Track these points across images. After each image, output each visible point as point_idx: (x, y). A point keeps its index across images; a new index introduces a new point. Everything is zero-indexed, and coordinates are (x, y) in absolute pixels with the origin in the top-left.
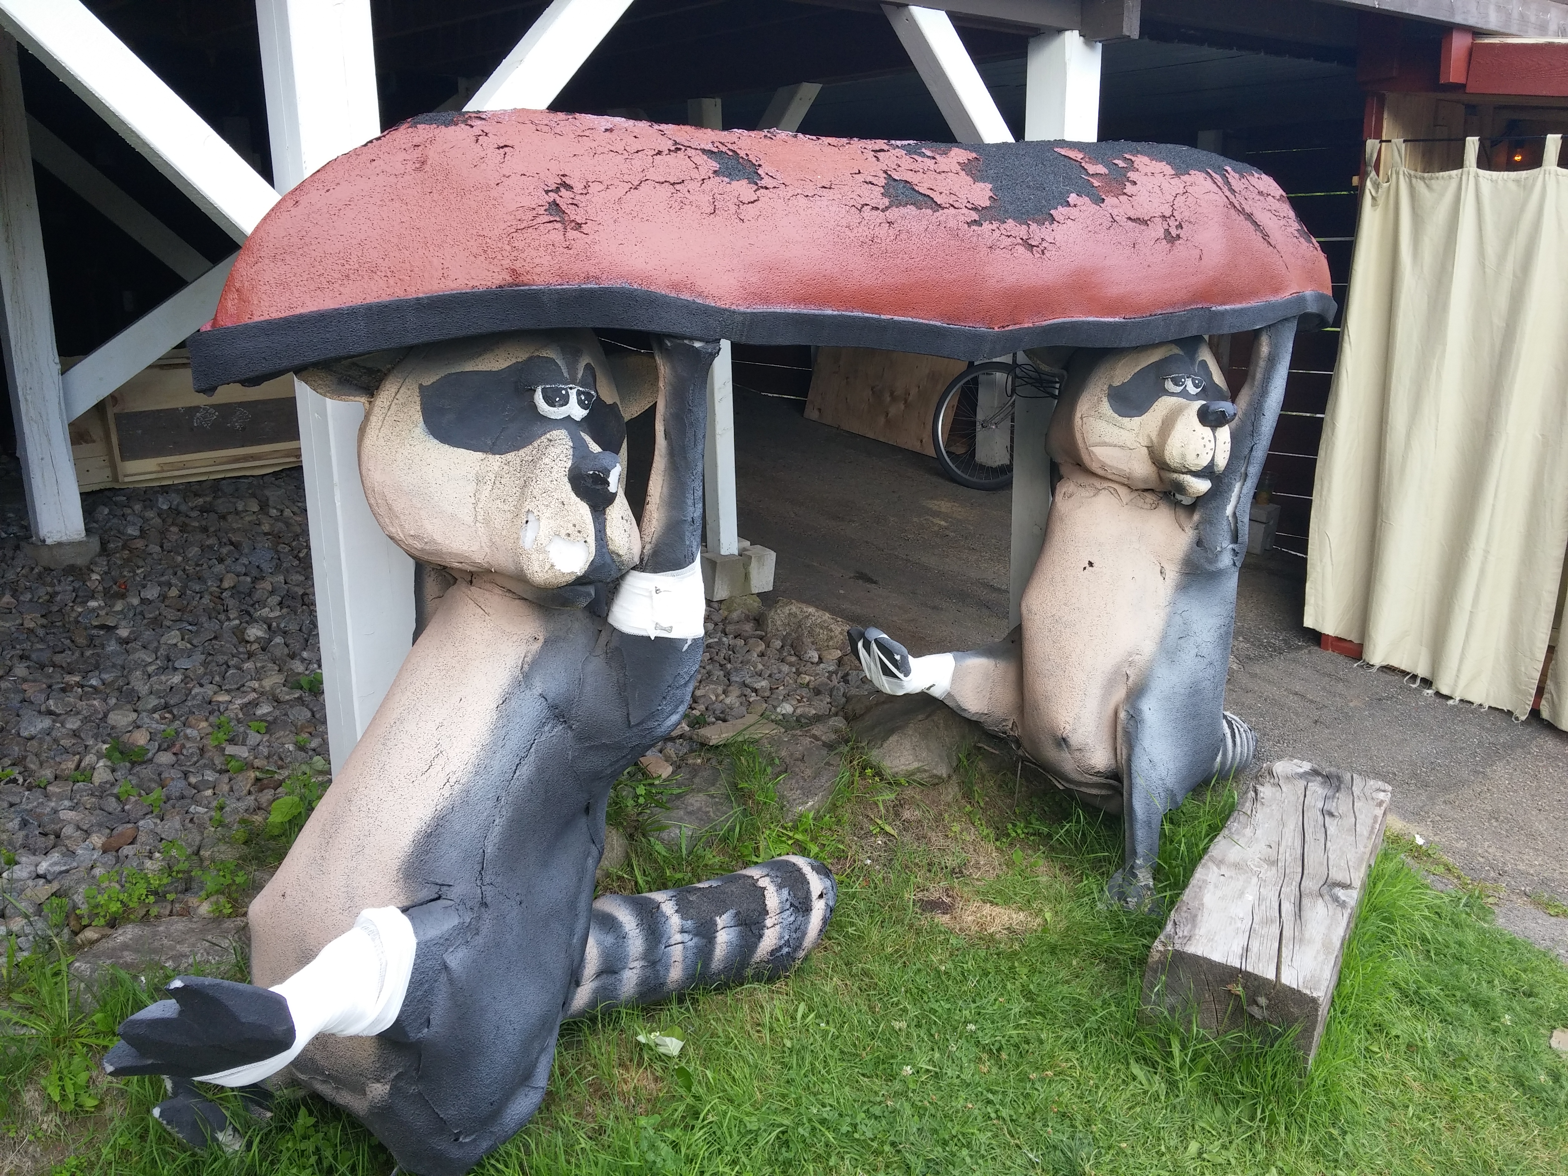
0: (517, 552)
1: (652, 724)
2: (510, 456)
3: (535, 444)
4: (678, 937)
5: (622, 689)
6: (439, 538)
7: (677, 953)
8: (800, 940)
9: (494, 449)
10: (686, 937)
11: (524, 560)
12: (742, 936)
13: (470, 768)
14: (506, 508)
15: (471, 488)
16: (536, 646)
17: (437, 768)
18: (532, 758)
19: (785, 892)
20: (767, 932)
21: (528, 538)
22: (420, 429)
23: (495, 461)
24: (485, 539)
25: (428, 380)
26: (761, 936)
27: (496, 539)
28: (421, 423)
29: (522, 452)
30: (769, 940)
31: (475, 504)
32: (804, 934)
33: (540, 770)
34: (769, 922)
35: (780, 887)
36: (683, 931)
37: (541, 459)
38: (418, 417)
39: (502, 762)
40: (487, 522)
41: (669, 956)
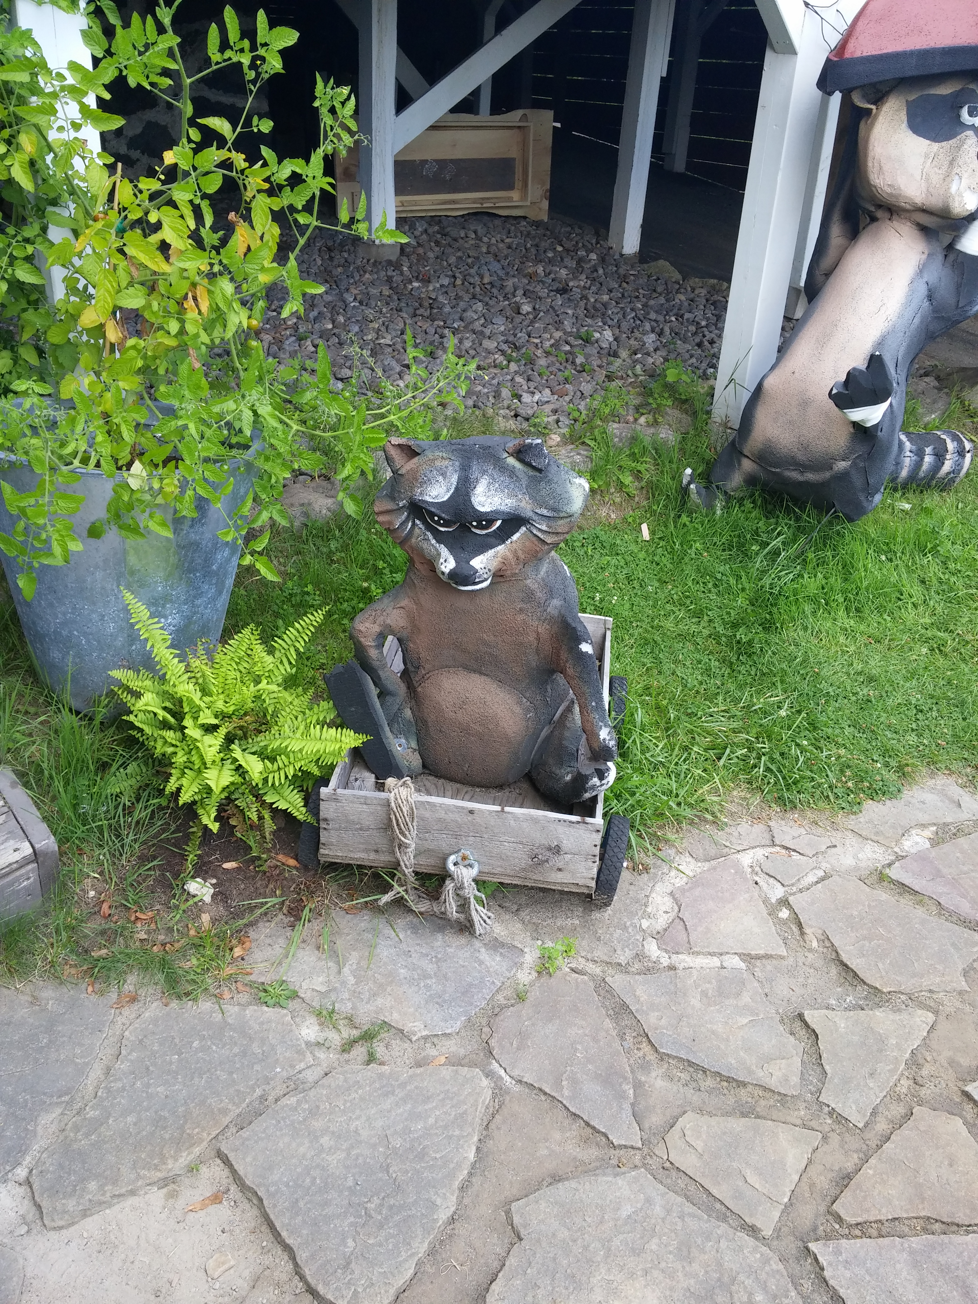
0: (947, 196)
1: (968, 308)
2: (944, 144)
3: (958, 137)
4: (908, 454)
5: (958, 288)
6: (902, 187)
7: (907, 461)
8: (960, 471)
9: (935, 138)
10: (911, 455)
11: (951, 200)
12: (935, 462)
13: (896, 314)
14: (940, 172)
15: (922, 160)
16: (924, 257)
17: (882, 311)
18: (919, 315)
19: (955, 443)
20: (946, 462)
21: (954, 189)
22: (905, 125)
23: (936, 146)
24: (924, 190)
25: (912, 97)
26: (943, 463)
27: (931, 189)
28: (906, 122)
29: (950, 142)
30: (947, 466)
31: (923, 170)
32: (962, 468)
33: (921, 322)
34: (948, 457)
35: (953, 441)
36: (911, 452)
37: (962, 145)
38: (905, 118)
39: (909, 314)
40: (927, 179)
41: (903, 462)
